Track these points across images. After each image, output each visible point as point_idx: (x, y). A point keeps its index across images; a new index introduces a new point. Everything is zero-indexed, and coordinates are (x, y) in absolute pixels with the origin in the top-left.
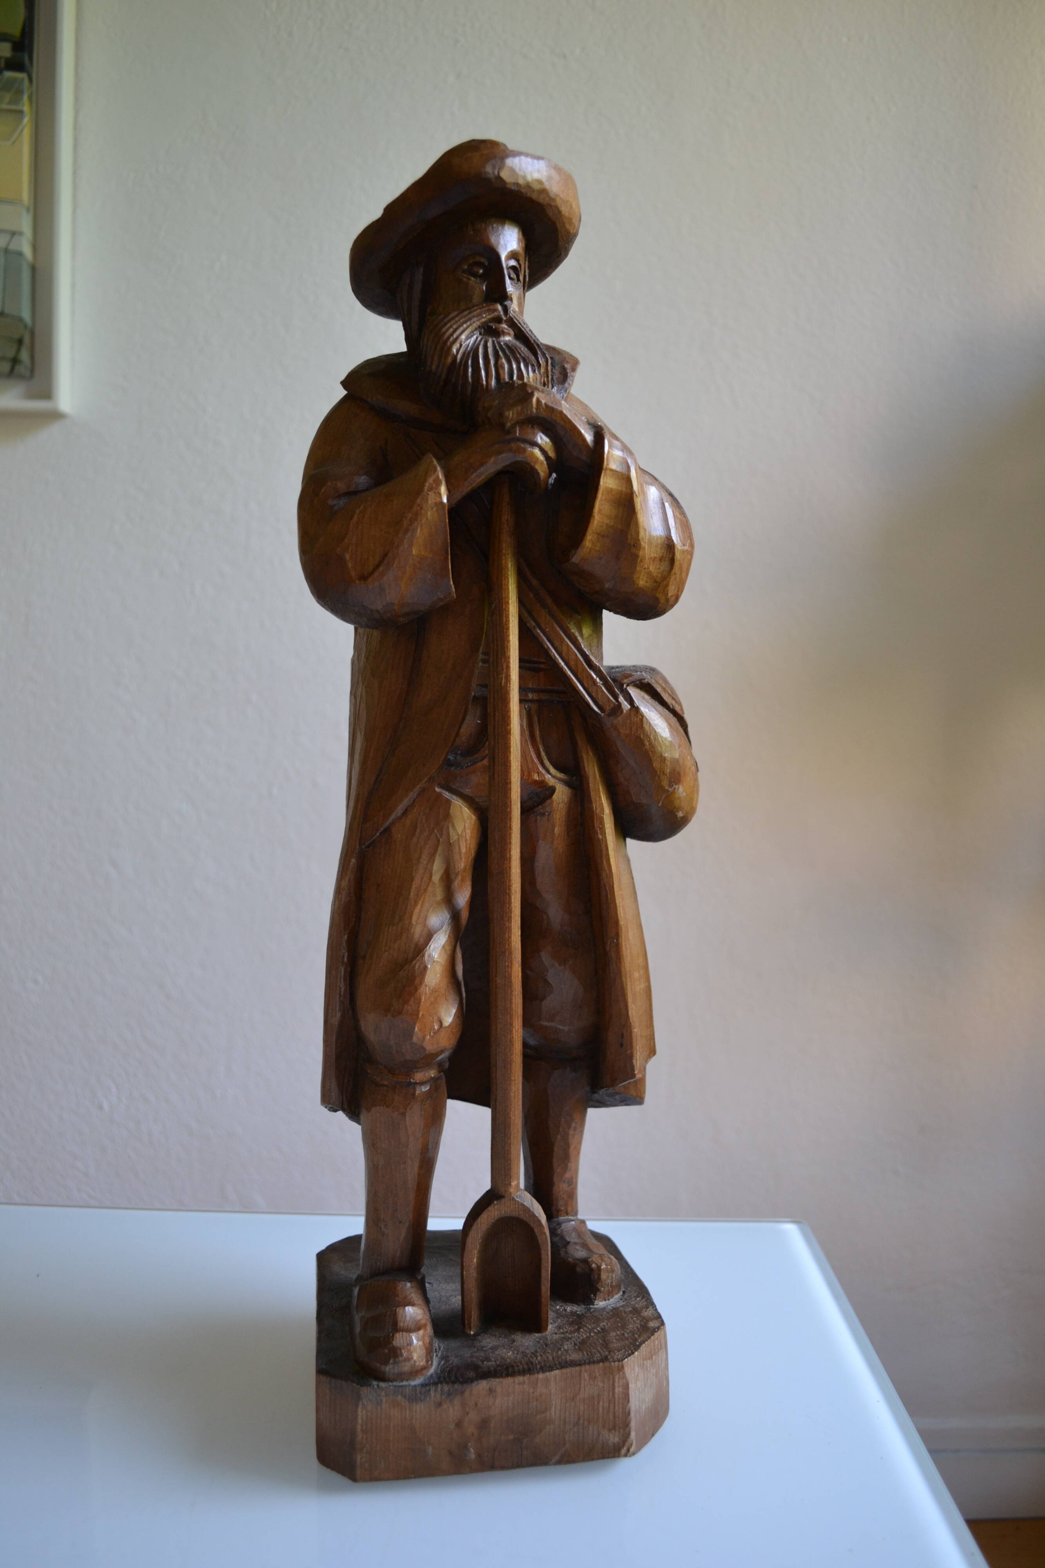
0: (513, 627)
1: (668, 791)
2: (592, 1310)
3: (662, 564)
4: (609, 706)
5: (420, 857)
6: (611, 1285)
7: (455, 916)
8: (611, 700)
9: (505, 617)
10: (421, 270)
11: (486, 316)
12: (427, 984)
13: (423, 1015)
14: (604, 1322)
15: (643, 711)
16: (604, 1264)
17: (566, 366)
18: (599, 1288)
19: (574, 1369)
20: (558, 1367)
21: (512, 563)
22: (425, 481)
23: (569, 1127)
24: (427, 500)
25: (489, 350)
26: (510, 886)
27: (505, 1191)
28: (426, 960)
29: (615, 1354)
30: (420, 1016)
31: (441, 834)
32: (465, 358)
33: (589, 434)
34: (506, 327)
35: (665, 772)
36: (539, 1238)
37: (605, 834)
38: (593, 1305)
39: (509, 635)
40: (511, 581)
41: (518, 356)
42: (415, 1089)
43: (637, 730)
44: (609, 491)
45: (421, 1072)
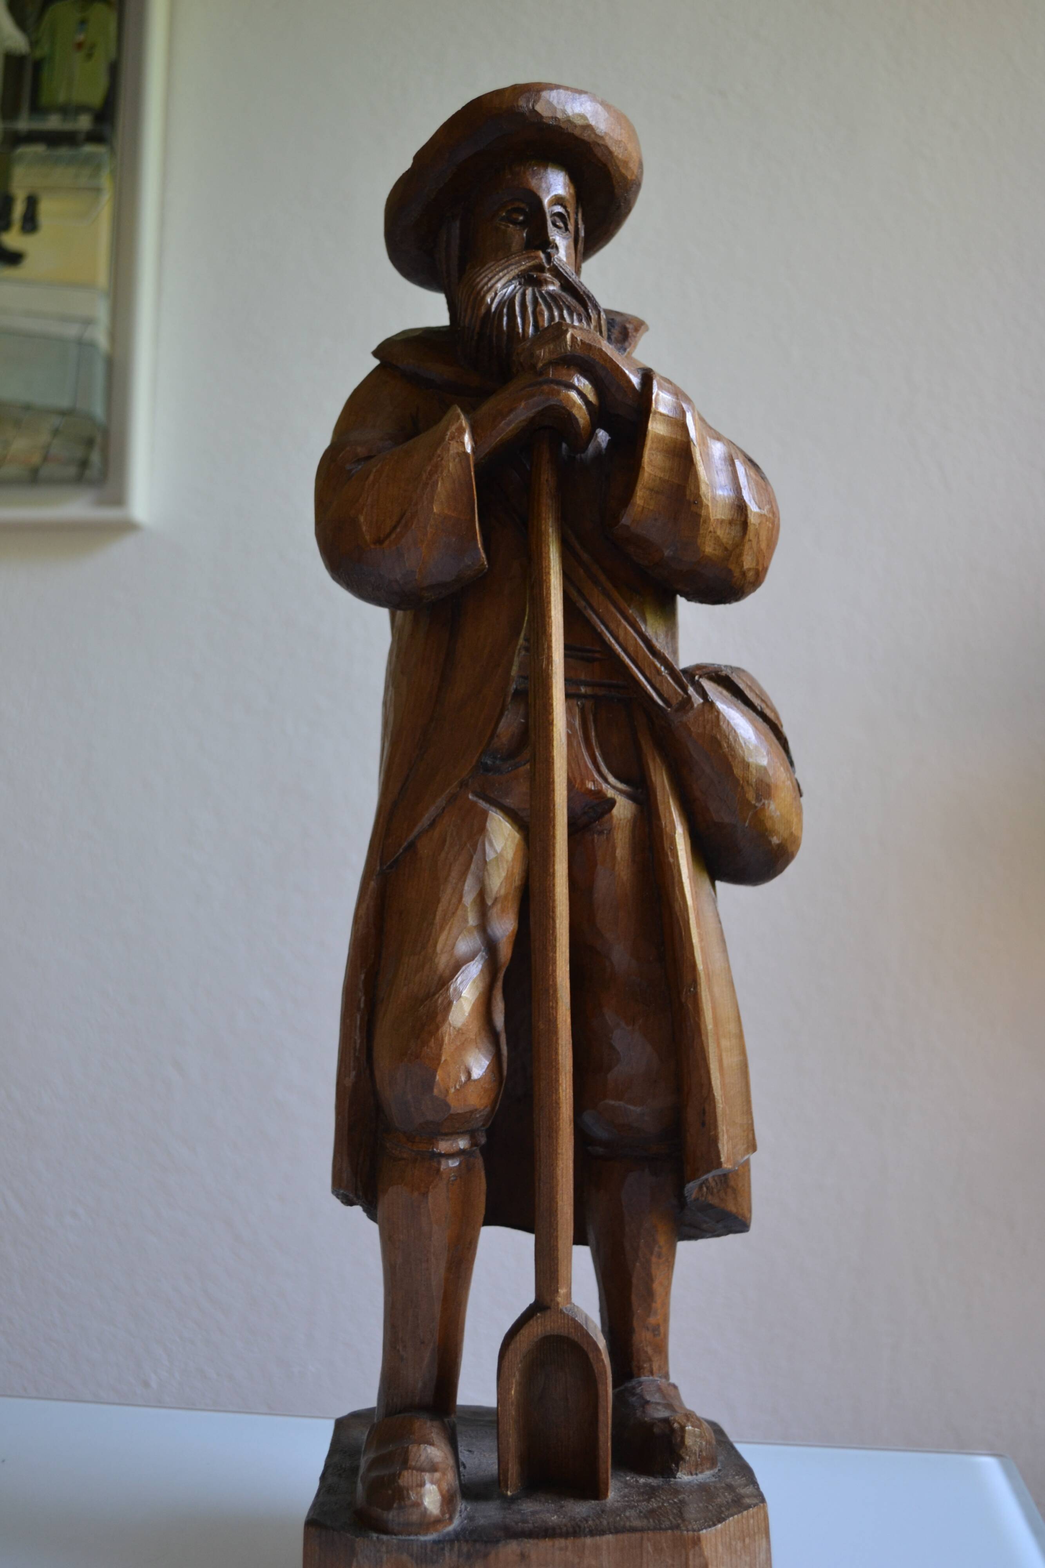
0: (555, 601)
1: (756, 807)
2: (671, 1483)
3: (732, 528)
4: (677, 699)
5: (448, 875)
6: (699, 1455)
7: (491, 947)
8: (679, 693)
9: (546, 589)
10: (458, 224)
11: (525, 264)
12: (451, 1022)
13: (445, 1060)
14: (685, 1494)
15: (719, 707)
16: (689, 1424)
17: (628, 326)
18: (683, 1455)
19: (634, 1535)
20: (613, 1531)
21: (554, 529)
22: (447, 430)
23: (652, 1253)
24: (449, 450)
25: (527, 297)
26: (554, 907)
27: (551, 1300)
28: (451, 994)
29: (690, 1523)
30: (442, 1062)
31: (475, 850)
32: (500, 308)
33: (635, 376)
34: (550, 276)
35: (750, 782)
36: (595, 1367)
37: (677, 857)
38: (675, 1478)
39: (550, 610)
40: (553, 549)
41: (561, 303)
42: (439, 1163)
43: (712, 729)
44: (660, 439)
45: (448, 1140)
